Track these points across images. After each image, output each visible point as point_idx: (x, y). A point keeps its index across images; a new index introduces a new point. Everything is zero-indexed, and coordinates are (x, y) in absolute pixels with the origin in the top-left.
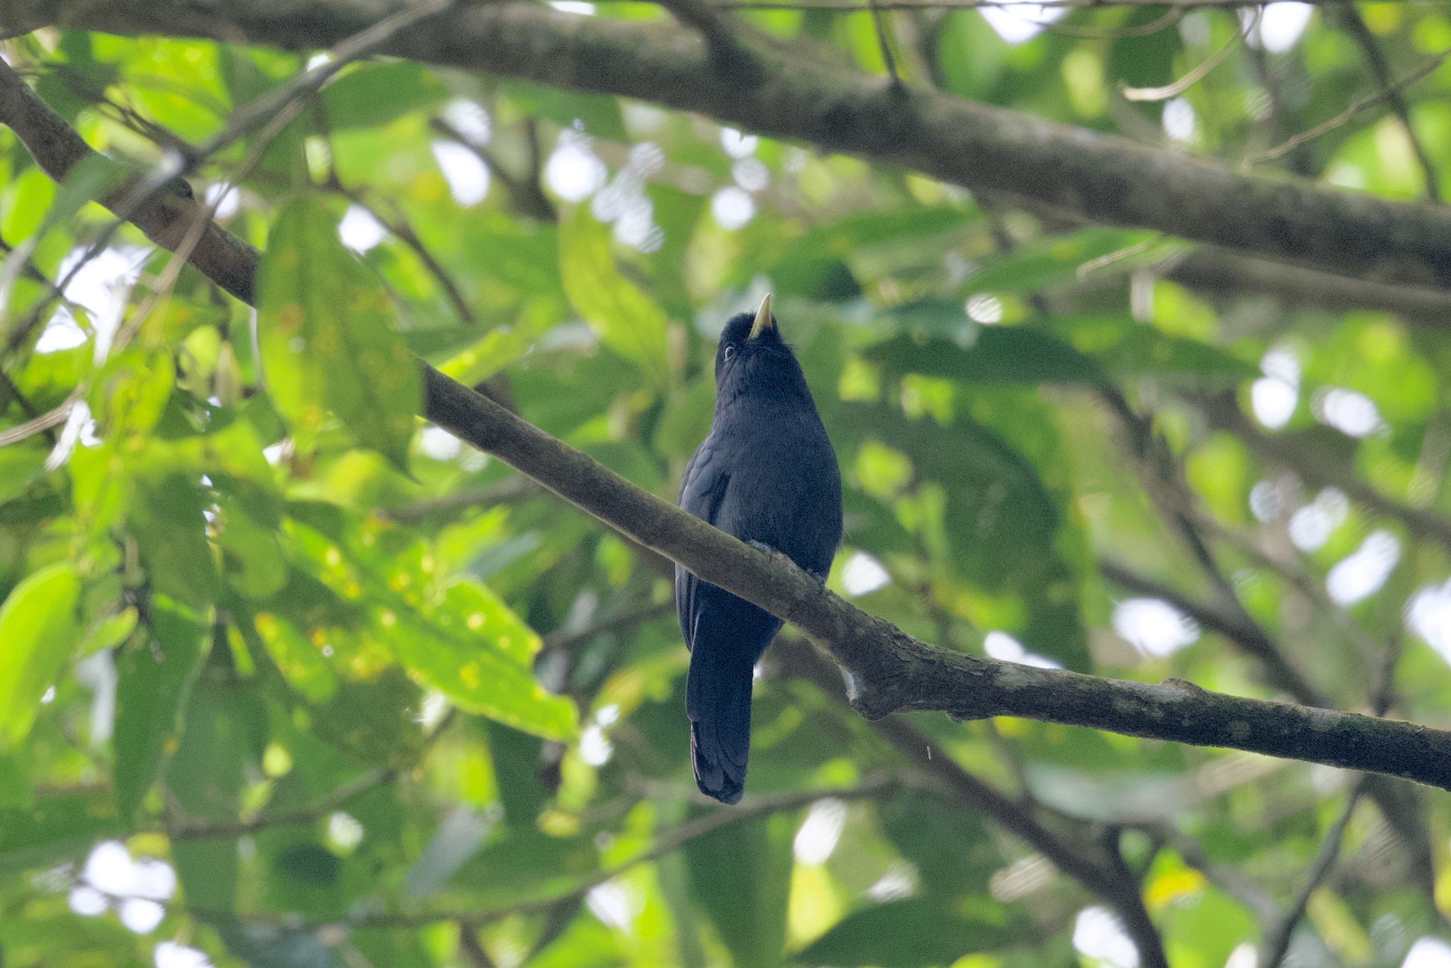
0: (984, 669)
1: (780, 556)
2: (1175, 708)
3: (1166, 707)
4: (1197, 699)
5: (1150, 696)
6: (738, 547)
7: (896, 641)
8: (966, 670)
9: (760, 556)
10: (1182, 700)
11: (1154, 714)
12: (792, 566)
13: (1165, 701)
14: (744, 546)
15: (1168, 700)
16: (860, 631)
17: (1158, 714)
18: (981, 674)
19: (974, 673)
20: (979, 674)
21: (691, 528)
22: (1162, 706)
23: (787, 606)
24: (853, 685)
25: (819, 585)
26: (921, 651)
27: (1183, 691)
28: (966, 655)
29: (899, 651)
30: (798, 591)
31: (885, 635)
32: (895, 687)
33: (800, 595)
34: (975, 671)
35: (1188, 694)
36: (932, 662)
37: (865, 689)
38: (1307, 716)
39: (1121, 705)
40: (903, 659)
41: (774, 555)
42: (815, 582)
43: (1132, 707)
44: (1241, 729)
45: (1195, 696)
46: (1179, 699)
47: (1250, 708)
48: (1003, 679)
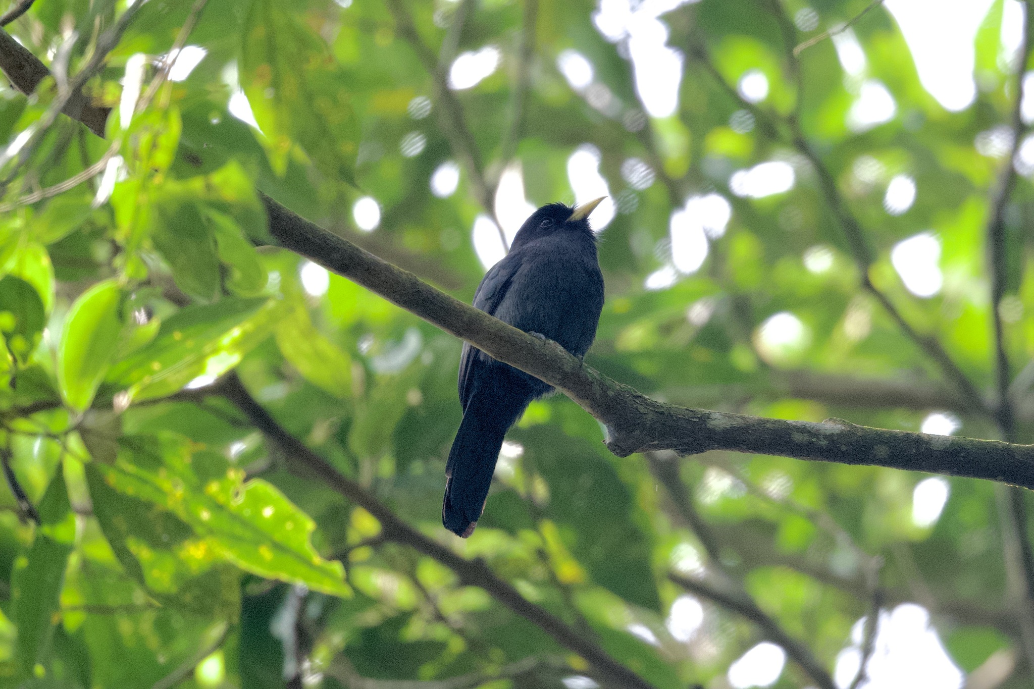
0: (699, 416)
1: (551, 341)
2: (835, 438)
3: (830, 437)
4: (850, 431)
5: (817, 430)
6: (521, 335)
7: (636, 400)
8: (687, 417)
9: (537, 342)
10: (839, 432)
11: (822, 443)
12: (560, 348)
13: (828, 433)
14: (526, 334)
15: (831, 432)
16: (611, 393)
17: (824, 443)
18: (698, 420)
19: (693, 420)
20: (695, 420)
21: (488, 323)
22: (826, 437)
23: (559, 377)
24: (608, 433)
25: (580, 360)
26: (653, 406)
27: (840, 426)
28: (685, 408)
29: (639, 407)
30: (565, 366)
31: (628, 396)
32: (638, 432)
33: (567, 368)
34: (693, 418)
35: (843, 428)
36: (662, 413)
37: (616, 435)
38: (928, 439)
39: (798, 437)
40: (642, 411)
41: (547, 341)
42: (576, 360)
43: (805, 438)
44: (882, 451)
45: (848, 429)
46: (838, 432)
47: (887, 436)
48: (712, 422)
